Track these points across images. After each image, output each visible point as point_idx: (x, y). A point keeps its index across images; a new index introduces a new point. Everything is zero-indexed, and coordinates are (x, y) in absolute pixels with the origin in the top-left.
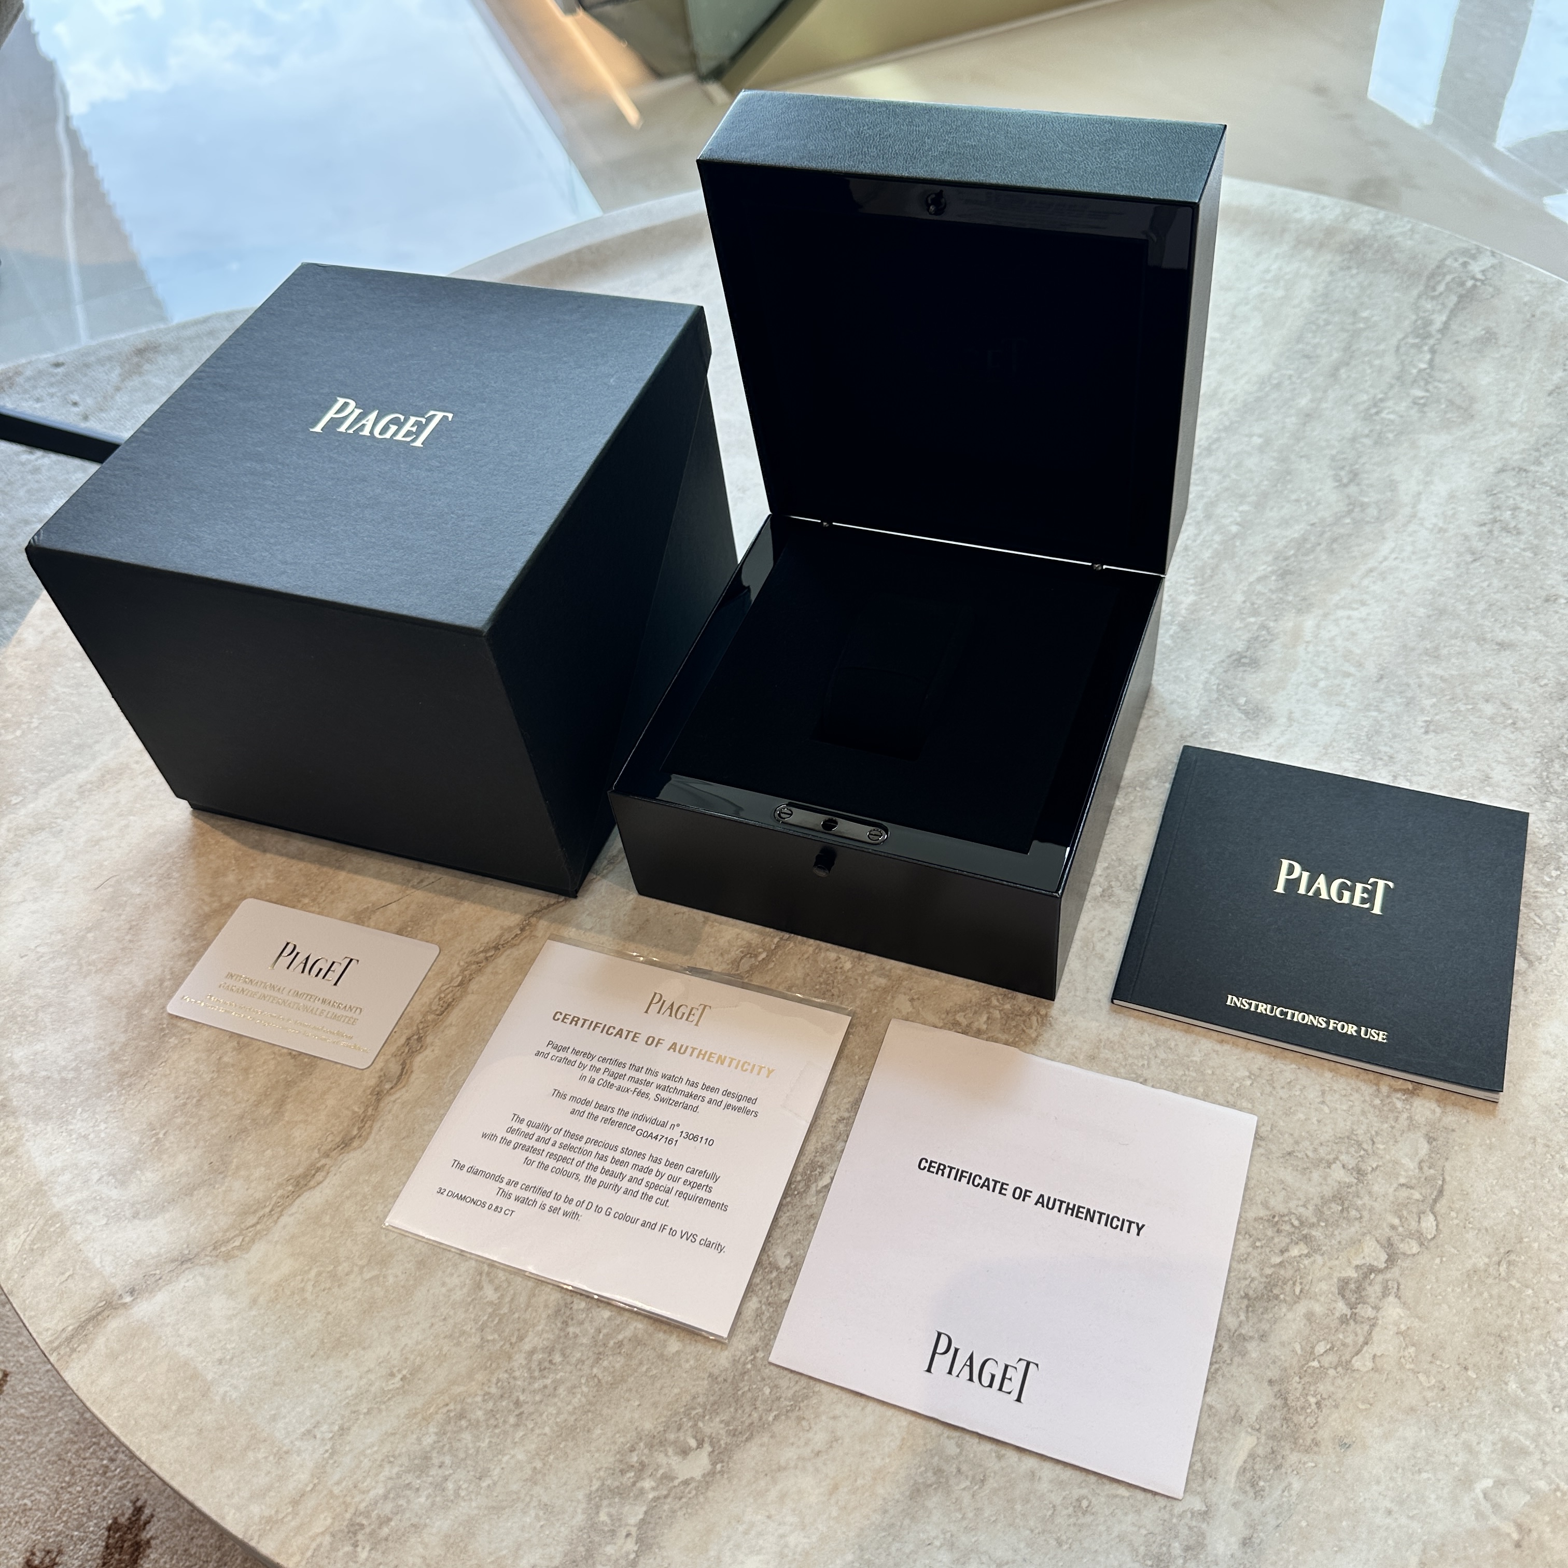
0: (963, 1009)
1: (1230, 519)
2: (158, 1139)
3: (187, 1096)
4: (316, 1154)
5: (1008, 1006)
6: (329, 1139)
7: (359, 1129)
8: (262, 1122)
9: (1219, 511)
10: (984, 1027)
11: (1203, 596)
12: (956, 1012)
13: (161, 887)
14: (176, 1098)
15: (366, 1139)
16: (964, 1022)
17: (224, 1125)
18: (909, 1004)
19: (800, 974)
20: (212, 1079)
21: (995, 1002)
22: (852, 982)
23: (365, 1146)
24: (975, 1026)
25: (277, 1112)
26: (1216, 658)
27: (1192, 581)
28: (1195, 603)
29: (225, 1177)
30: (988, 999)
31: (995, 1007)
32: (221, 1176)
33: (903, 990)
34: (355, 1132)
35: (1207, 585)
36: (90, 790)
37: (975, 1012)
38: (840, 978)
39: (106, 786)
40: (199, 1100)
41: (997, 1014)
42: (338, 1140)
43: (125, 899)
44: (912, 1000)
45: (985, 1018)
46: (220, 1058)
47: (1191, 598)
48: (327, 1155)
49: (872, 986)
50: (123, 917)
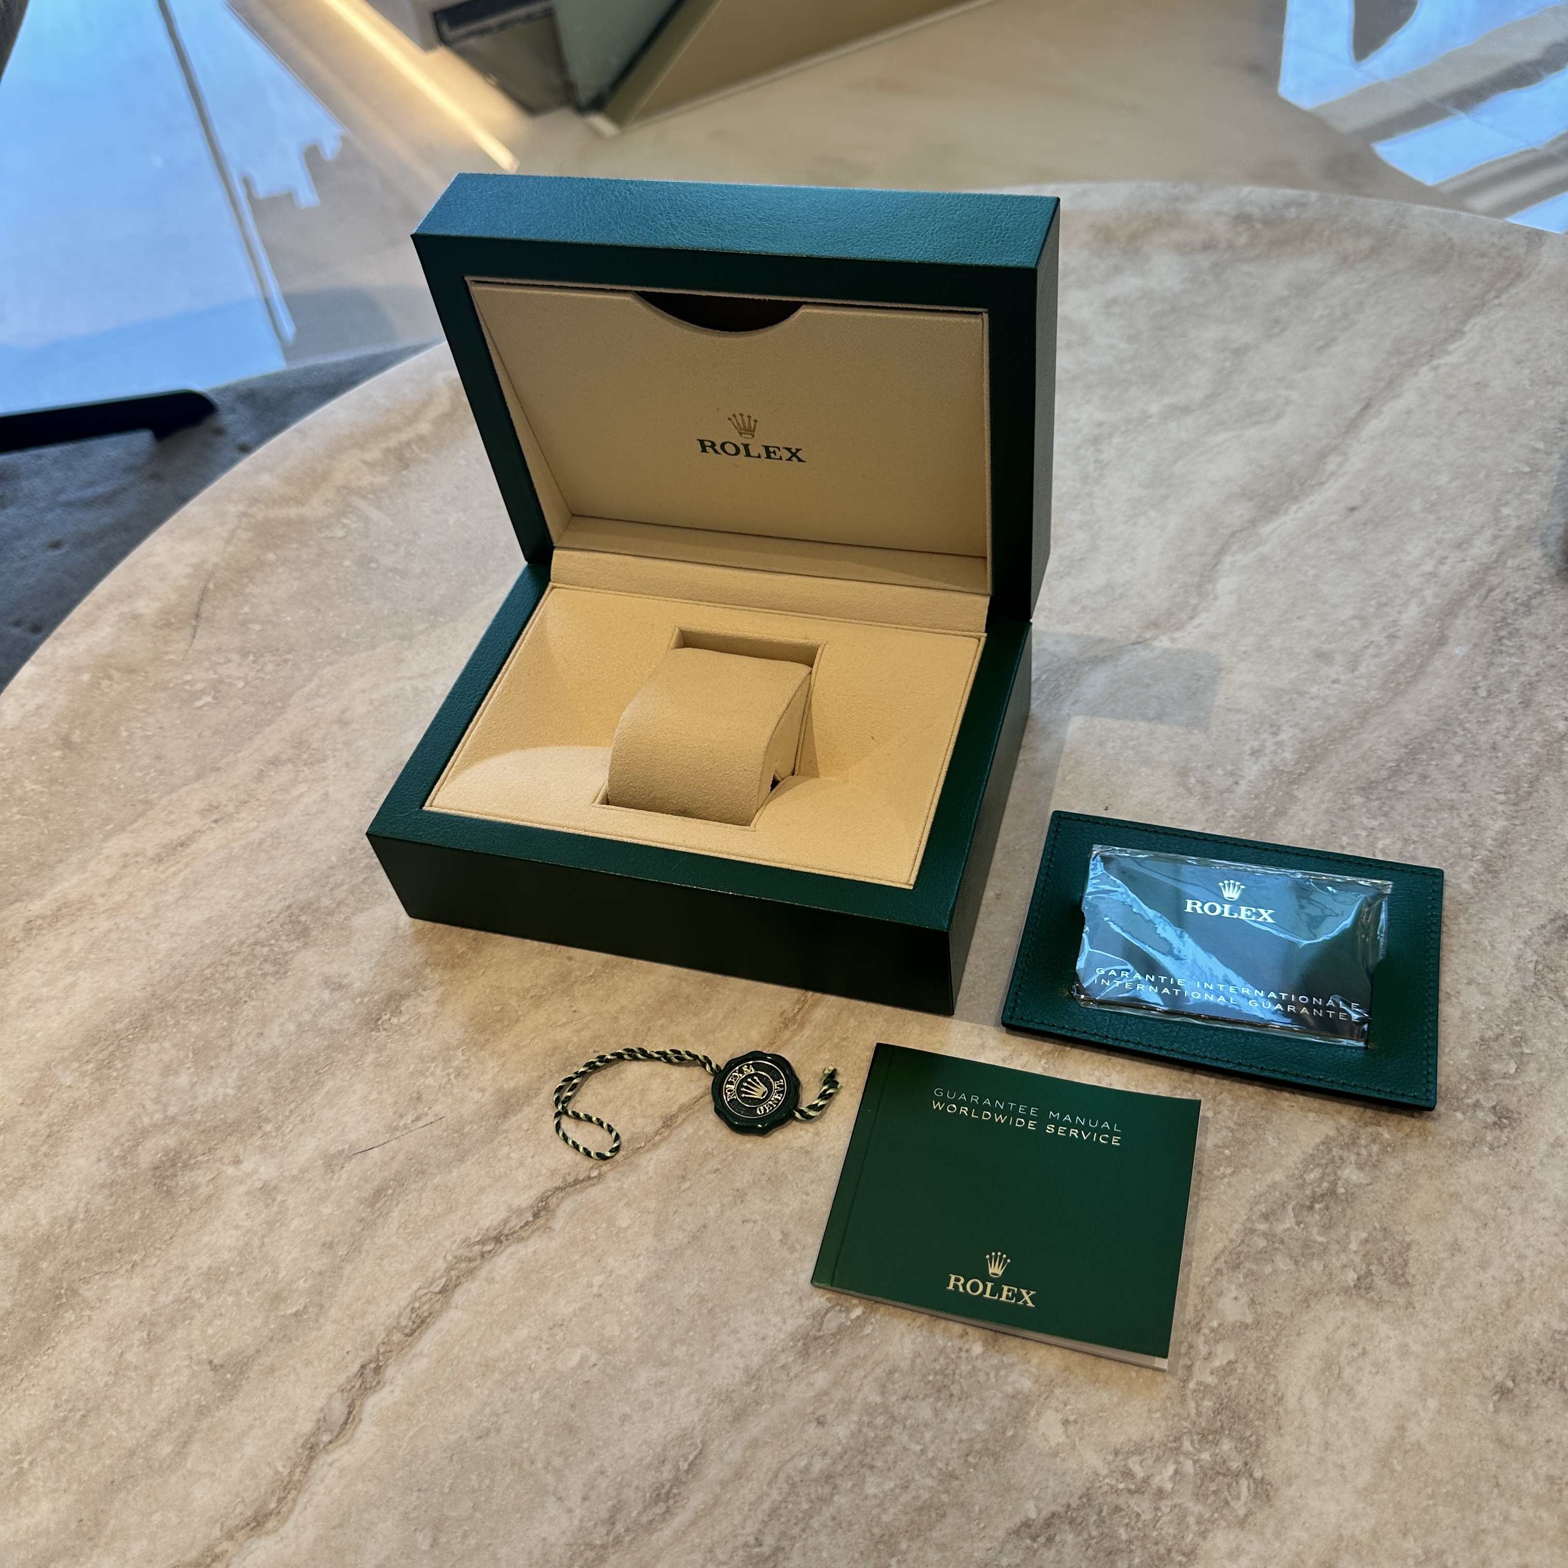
0: (1139, 1450)
1: (1556, 712)
2: (21, 1469)
3: (70, 1406)
4: (216, 1533)
5: (1206, 1456)
6: (238, 1510)
7: (280, 1500)
8: (157, 1465)
9: (1540, 697)
10: (1169, 1486)
11: (1517, 822)
12: (1130, 1454)
13: (97, 1080)
14: (56, 1407)
15: (286, 1519)
16: (1140, 1473)
17: (108, 1462)
18: (1060, 1429)
19: (907, 1352)
20: (106, 1385)
21: (1187, 1446)
22: (982, 1377)
23: (282, 1532)
24: (1156, 1481)
25: (179, 1453)
26: (1535, 920)
27: (1502, 798)
28: (1505, 832)
29: (96, 1546)
30: (1178, 1439)
31: (1187, 1454)
32: (91, 1544)
33: (1054, 1403)
34: (273, 1505)
35: (1524, 806)
36: (40, 928)
37: (1158, 1459)
38: (964, 1368)
39: (59, 925)
40: (84, 1416)
41: (1189, 1467)
42: (249, 1513)
43: (51, 1090)
44: (1066, 1422)
45: (1171, 1469)
46: (122, 1354)
47: (1500, 824)
48: (230, 1537)
49: (1009, 1389)
50: (44, 1117)
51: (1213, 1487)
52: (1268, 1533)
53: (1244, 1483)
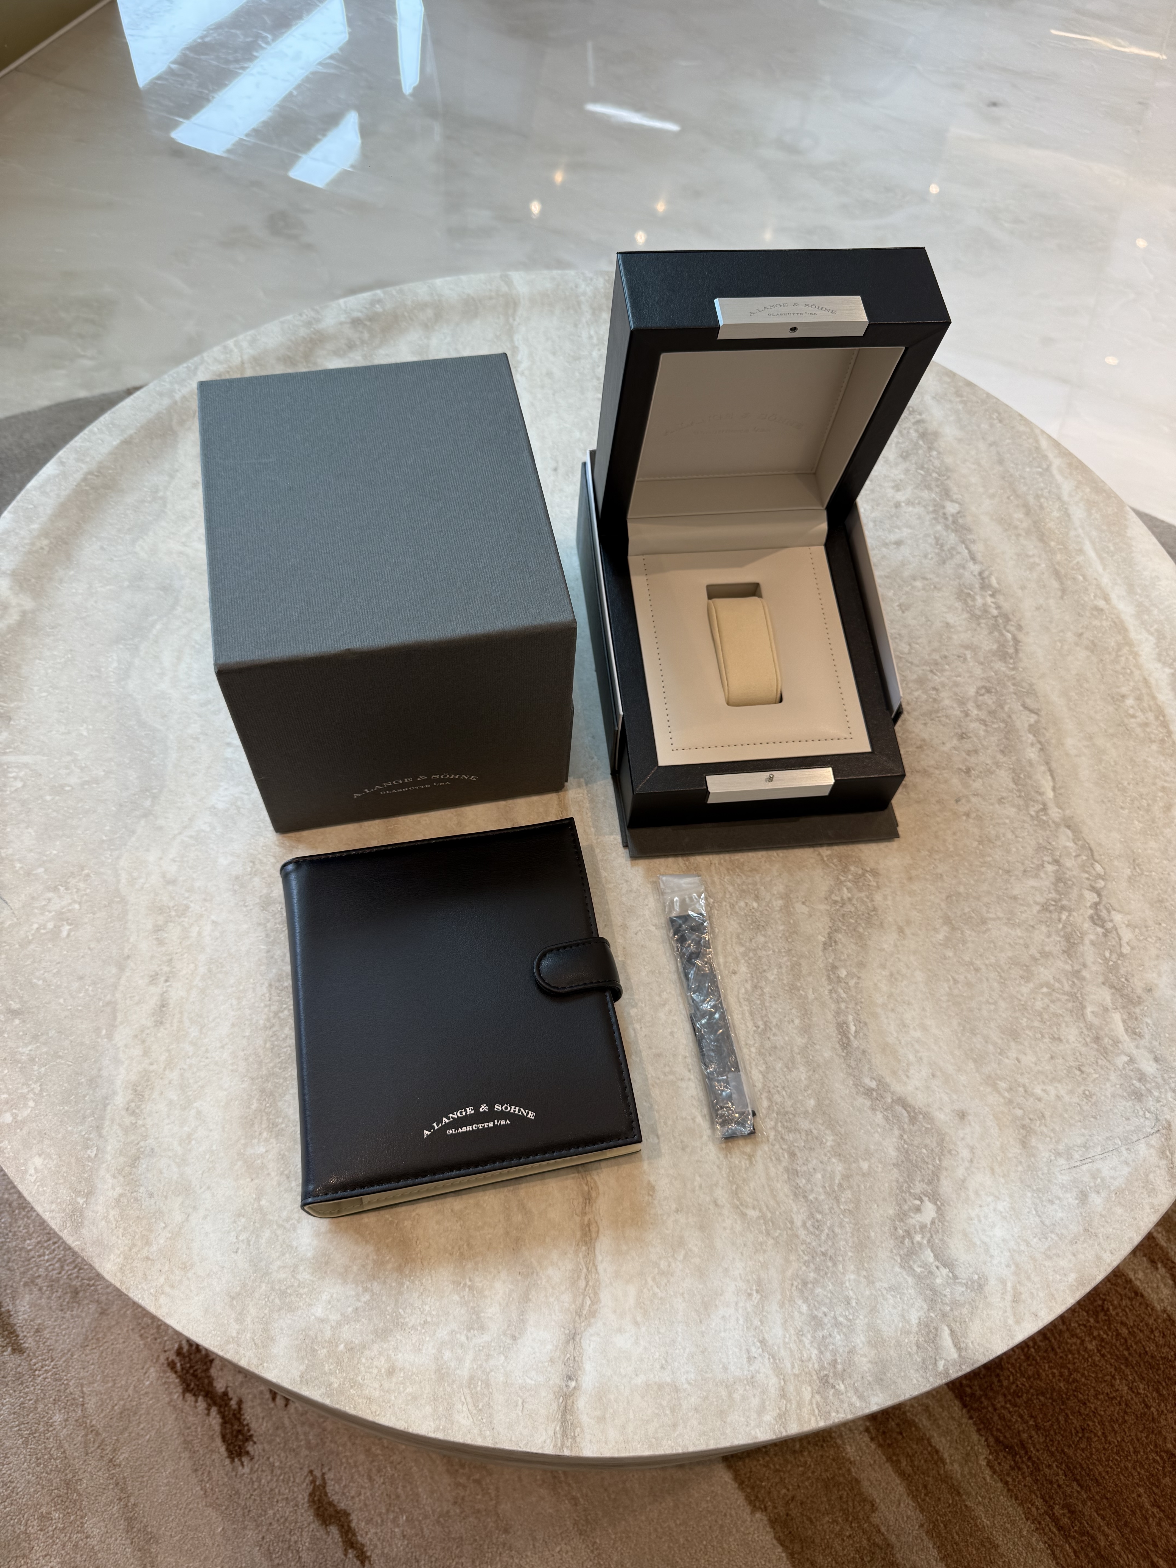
0: (831, 892)
2: (469, 1287)
3: (457, 1248)
4: (577, 1219)
5: (850, 877)
6: (576, 1203)
7: (587, 1184)
8: (523, 1226)
10: (849, 895)
12: (830, 896)
14: (451, 1254)
15: (597, 1187)
16: (838, 899)
18: (804, 907)
19: (736, 926)
21: (843, 879)
22: (766, 912)
23: (601, 1192)
24: (845, 897)
29: (537, 1273)
30: (838, 879)
31: (845, 881)
32: (535, 1274)
33: (794, 900)
34: (586, 1188)
37: (839, 890)
38: (758, 914)
40: (468, 1245)
41: (849, 884)
42: (581, 1200)
44: (803, 903)
45: (845, 889)
48: (584, 1214)
49: (777, 908)
51: (861, 884)
52: (888, 884)
53: (867, 875)
